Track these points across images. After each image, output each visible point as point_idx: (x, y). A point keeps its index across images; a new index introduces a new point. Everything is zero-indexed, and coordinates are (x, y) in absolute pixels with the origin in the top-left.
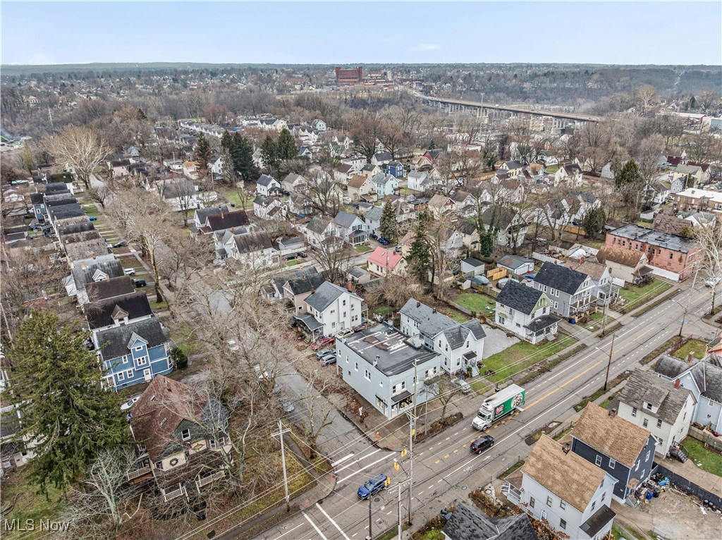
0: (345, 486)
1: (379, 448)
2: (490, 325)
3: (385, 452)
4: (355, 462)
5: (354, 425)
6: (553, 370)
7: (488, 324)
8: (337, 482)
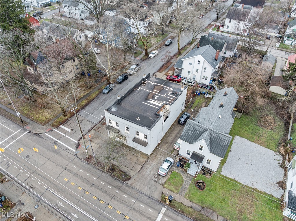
0: (42, 138)
1: (79, 141)
2: (284, 162)
3: (75, 146)
4: (63, 134)
5: (100, 122)
7: (284, 159)
8: (45, 134)
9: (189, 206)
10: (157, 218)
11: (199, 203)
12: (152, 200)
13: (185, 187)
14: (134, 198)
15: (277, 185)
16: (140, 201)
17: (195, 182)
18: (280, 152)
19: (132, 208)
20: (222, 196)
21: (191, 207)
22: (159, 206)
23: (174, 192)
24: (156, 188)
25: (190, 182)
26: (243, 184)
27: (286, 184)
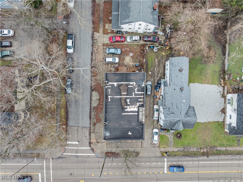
0: (65, 158)
1: (90, 147)
2: (224, 92)
3: (91, 151)
4: (76, 148)
5: (90, 124)
6: (211, 157)
7: (224, 90)
8: (64, 154)
9: (177, 150)
10: (164, 165)
11: (182, 146)
12: (157, 158)
13: (171, 141)
14: (148, 162)
15: (221, 112)
16: (152, 162)
17: (175, 135)
18: (221, 85)
19: (150, 168)
20: (192, 136)
21: (178, 151)
22: (163, 159)
23: (167, 148)
24: (156, 151)
25: (172, 136)
26: (202, 122)
27: (226, 109)
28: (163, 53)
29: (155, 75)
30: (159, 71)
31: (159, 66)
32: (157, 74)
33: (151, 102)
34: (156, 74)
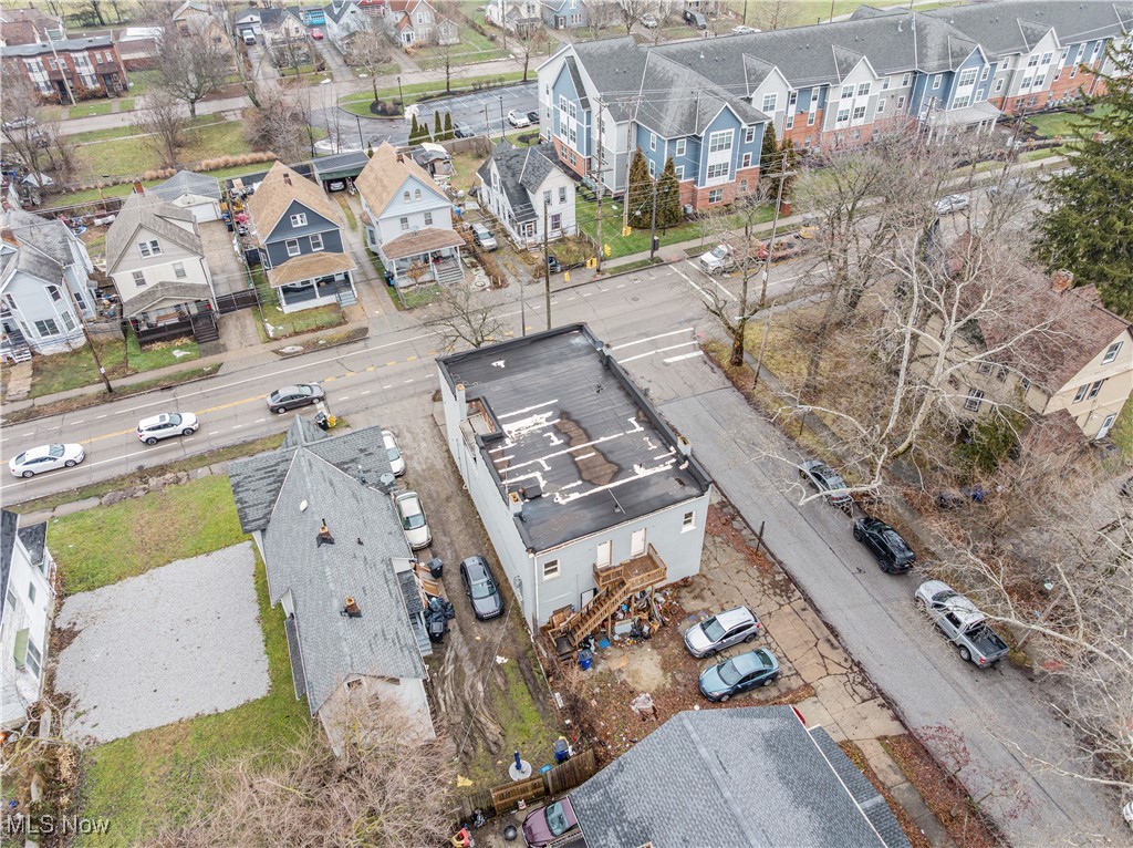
0: (680, 323)
8: (692, 329)
12: (358, 409)
14: (389, 390)
15: (76, 628)
16: (376, 394)
19: (378, 379)
27: (47, 646)
28: (469, 783)
29: (473, 659)
30: (458, 684)
31: (466, 706)
32: (466, 670)
33: (449, 552)
34: (469, 670)
